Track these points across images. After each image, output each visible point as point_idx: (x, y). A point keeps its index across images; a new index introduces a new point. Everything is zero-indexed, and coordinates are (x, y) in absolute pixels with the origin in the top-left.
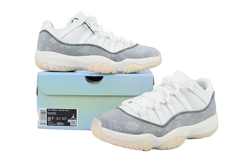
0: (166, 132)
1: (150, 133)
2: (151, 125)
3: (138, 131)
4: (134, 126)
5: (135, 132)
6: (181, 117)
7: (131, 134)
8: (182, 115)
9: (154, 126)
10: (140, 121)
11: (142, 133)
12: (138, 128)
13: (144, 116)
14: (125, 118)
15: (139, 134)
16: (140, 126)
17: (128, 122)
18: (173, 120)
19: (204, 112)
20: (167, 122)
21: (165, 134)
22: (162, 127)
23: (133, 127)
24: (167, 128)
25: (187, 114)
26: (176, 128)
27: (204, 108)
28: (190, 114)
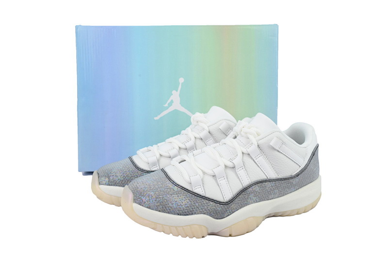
0: (230, 212)
1: (204, 214)
2: (207, 201)
3: (186, 211)
4: (181, 203)
5: (181, 212)
6: (256, 188)
7: (175, 214)
8: (258, 185)
9: (211, 203)
10: (191, 195)
11: (192, 214)
12: (187, 206)
13: (198, 187)
14: (169, 190)
15: (187, 215)
16: (190, 203)
17: (173, 196)
18: (243, 193)
19: (297, 179)
20: (232, 196)
21: (228, 215)
22: (224, 204)
23: (179, 204)
24: (233, 206)
25: (267, 183)
26: (247, 205)
27: (297, 172)
28: (273, 184)
